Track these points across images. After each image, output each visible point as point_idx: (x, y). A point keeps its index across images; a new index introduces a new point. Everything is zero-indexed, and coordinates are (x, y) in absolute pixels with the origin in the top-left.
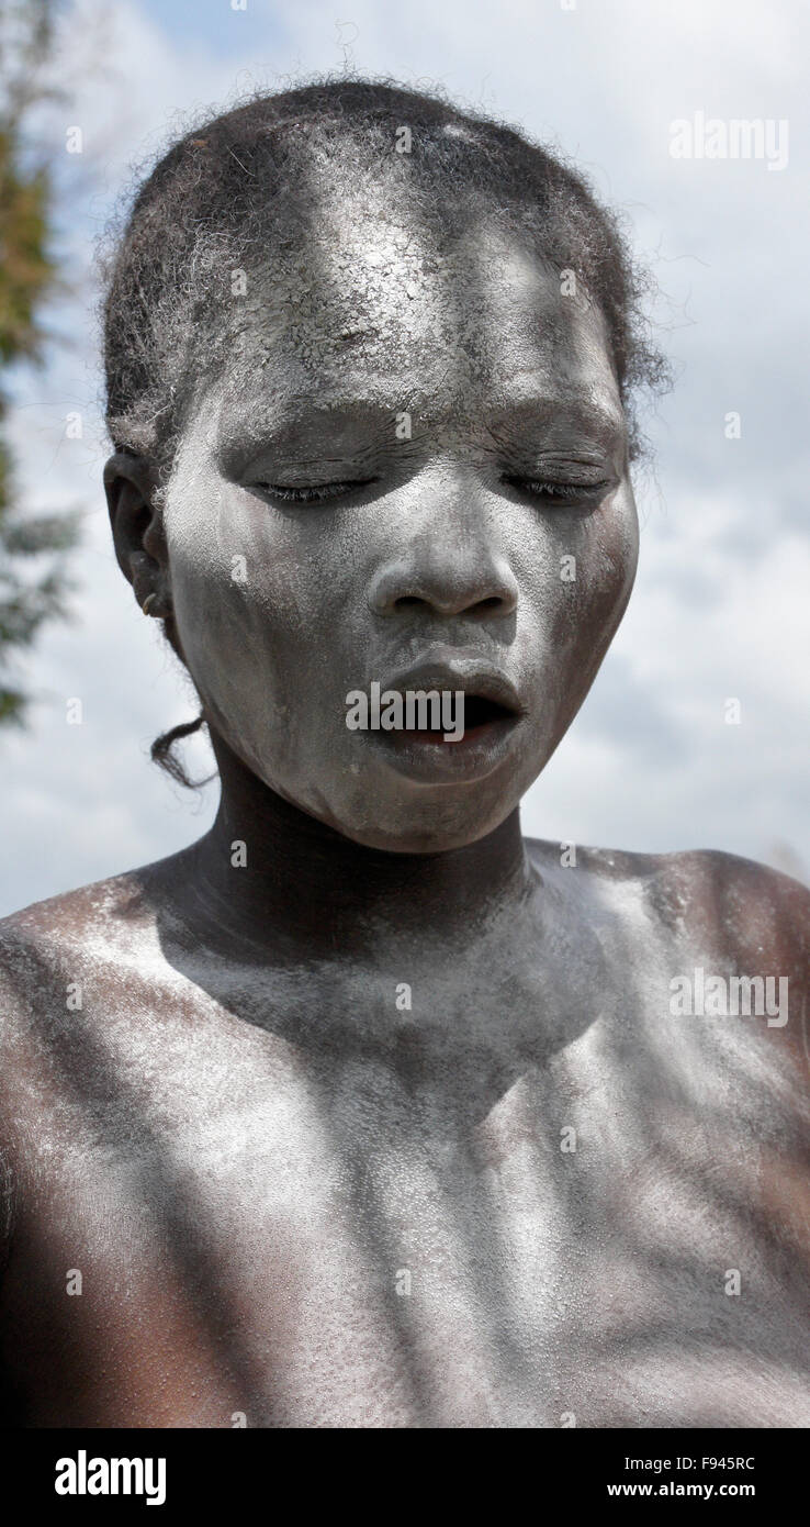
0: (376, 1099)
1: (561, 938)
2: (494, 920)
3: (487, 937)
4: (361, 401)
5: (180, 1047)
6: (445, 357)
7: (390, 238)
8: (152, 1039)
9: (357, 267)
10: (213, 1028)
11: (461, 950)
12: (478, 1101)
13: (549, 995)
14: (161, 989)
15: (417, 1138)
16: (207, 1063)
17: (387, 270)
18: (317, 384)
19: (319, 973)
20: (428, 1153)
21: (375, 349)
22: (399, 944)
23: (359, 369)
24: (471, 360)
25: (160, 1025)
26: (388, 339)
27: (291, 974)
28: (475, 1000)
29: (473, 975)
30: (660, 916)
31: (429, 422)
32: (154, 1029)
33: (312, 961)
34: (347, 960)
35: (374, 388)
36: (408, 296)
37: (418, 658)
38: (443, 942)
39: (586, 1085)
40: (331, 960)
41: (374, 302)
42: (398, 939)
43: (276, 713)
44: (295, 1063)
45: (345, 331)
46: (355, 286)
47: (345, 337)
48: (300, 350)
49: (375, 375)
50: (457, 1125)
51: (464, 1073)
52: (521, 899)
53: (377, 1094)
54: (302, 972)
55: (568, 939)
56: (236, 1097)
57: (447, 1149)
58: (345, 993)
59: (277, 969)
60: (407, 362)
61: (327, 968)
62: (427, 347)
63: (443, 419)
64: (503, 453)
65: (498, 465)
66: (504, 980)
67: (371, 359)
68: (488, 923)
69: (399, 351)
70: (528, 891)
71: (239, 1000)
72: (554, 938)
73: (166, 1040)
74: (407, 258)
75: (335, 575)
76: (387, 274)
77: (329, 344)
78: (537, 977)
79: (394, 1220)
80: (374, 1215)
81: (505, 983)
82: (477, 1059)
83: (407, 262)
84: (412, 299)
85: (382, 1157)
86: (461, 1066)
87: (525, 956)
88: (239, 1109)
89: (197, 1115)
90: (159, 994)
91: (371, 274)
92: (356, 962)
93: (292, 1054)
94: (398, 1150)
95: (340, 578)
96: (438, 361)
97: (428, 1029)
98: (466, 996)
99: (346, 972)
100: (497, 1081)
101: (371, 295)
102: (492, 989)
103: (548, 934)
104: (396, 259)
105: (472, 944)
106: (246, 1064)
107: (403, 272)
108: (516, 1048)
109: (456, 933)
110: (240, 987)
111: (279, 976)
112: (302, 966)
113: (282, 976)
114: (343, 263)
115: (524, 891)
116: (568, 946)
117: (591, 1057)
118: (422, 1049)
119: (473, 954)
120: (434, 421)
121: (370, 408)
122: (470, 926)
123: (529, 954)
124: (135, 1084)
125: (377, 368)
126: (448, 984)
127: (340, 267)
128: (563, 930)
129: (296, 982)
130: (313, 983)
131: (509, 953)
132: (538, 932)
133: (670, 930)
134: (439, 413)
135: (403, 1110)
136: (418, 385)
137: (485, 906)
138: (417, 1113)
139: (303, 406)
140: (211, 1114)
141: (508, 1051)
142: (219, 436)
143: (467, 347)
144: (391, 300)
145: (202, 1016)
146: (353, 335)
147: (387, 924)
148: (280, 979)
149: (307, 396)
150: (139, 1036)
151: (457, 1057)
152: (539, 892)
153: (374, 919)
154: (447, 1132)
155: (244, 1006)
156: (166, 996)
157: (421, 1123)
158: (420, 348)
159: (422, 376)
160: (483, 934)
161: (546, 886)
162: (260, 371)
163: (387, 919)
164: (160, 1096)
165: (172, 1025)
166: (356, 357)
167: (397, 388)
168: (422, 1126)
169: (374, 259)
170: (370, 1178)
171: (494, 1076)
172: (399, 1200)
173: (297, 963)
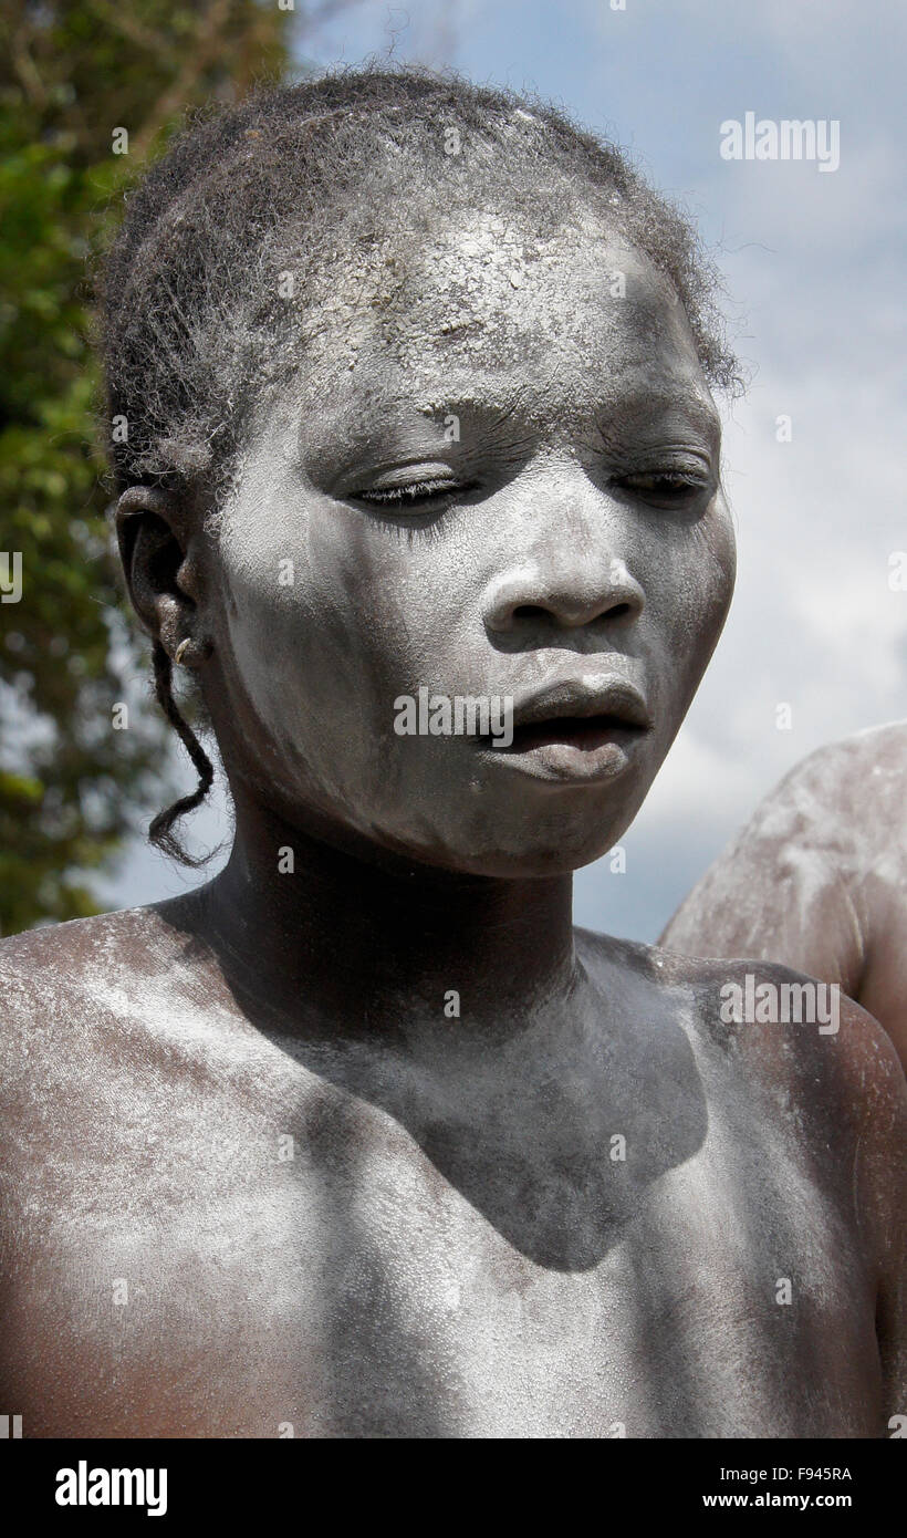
0: (399, 1200)
1: (603, 1046)
2: (537, 1013)
3: (528, 1032)
4: (468, 401)
5: (187, 1113)
6: (555, 349)
7: (485, 226)
8: (158, 1100)
9: (452, 257)
10: (226, 1098)
11: (499, 1043)
12: (506, 1215)
13: (590, 1107)
14: (171, 1049)
15: (440, 1249)
16: (217, 1135)
17: (487, 259)
18: (417, 384)
19: (347, 1053)
20: (451, 1268)
21: (480, 343)
22: (434, 1030)
23: (462, 366)
24: (582, 353)
25: (167, 1086)
26: (493, 332)
27: (314, 1048)
28: (511, 1102)
29: (510, 1073)
30: (711, 1032)
31: (540, 421)
32: (160, 1090)
33: (339, 1039)
34: (378, 1042)
35: (480, 385)
36: (512, 285)
37: (548, 674)
38: (480, 1031)
39: (622, 1213)
40: (360, 1040)
41: (476, 294)
42: (435, 1025)
43: (372, 744)
44: (314, 1148)
45: (445, 326)
46: (454, 278)
47: (445, 332)
48: (393, 348)
49: (481, 372)
50: (483, 1239)
51: (494, 1183)
52: (565, 993)
53: (400, 1195)
54: (327, 1048)
55: (612, 1047)
56: (248, 1178)
57: (470, 1265)
58: (375, 1077)
59: (300, 1042)
60: (515, 356)
61: (356, 1048)
62: (536, 339)
63: (554, 417)
64: (610, 454)
65: (605, 468)
66: (543, 1083)
67: (477, 355)
68: (532, 1015)
69: (506, 346)
70: (573, 985)
71: (257, 1070)
72: (597, 1044)
73: (172, 1104)
74: (505, 246)
75: (446, 588)
76: (486, 264)
77: (427, 341)
78: (578, 1086)
79: (411, 1337)
80: (390, 1329)
81: (545, 1086)
82: (510, 1169)
83: (506, 250)
84: (516, 289)
85: (402, 1266)
86: (492, 1175)
87: (565, 1060)
88: (250, 1192)
89: (204, 1192)
90: (168, 1053)
91: (469, 265)
92: (387, 1045)
93: (312, 1138)
94: (419, 1260)
95: (452, 592)
96: (549, 354)
97: (459, 1129)
98: (501, 1096)
99: (376, 1055)
100: (528, 1195)
101: (472, 286)
102: (531, 1092)
103: (589, 1039)
104: (495, 248)
105: (513, 1037)
106: (261, 1143)
107: (503, 261)
108: (551, 1162)
109: (495, 1023)
110: (258, 1056)
111: (302, 1050)
112: (328, 1043)
113: (306, 1050)
114: (437, 254)
115: (569, 983)
116: (612, 1055)
117: (629, 1182)
118: (453, 1152)
119: (511, 1050)
120: (544, 419)
121: (477, 408)
122: (513, 1016)
123: (569, 1059)
124: (136, 1147)
125: (483, 364)
126: (483, 1081)
127: (435, 259)
128: (607, 1036)
129: (321, 1059)
130: (340, 1063)
131: (549, 1055)
132: (578, 1036)
133: (720, 1048)
134: (550, 410)
135: (427, 1216)
136: (528, 380)
137: (533, 994)
138: (441, 1221)
139: (404, 408)
140: (220, 1193)
141: (542, 1164)
142: (301, 447)
143: (576, 339)
144: (493, 291)
145: (215, 1083)
146: (454, 330)
147: (427, 1005)
148: (304, 1054)
149: (407, 397)
150: (143, 1094)
151: (487, 1164)
152: (583, 988)
153: (414, 998)
154: (472, 1246)
155: (262, 1079)
156: (176, 1056)
157: (444, 1233)
158: (529, 341)
159: (531, 372)
160: (525, 1028)
161: (590, 982)
162: (348, 374)
163: (428, 1000)
164: (164, 1165)
165: (180, 1088)
166: (459, 353)
167: (506, 385)
168: (446, 1236)
169: (470, 248)
170: (388, 1287)
171: (526, 1190)
172: (417, 1316)
173: (323, 1039)
